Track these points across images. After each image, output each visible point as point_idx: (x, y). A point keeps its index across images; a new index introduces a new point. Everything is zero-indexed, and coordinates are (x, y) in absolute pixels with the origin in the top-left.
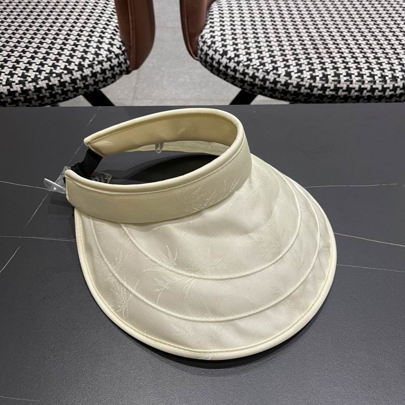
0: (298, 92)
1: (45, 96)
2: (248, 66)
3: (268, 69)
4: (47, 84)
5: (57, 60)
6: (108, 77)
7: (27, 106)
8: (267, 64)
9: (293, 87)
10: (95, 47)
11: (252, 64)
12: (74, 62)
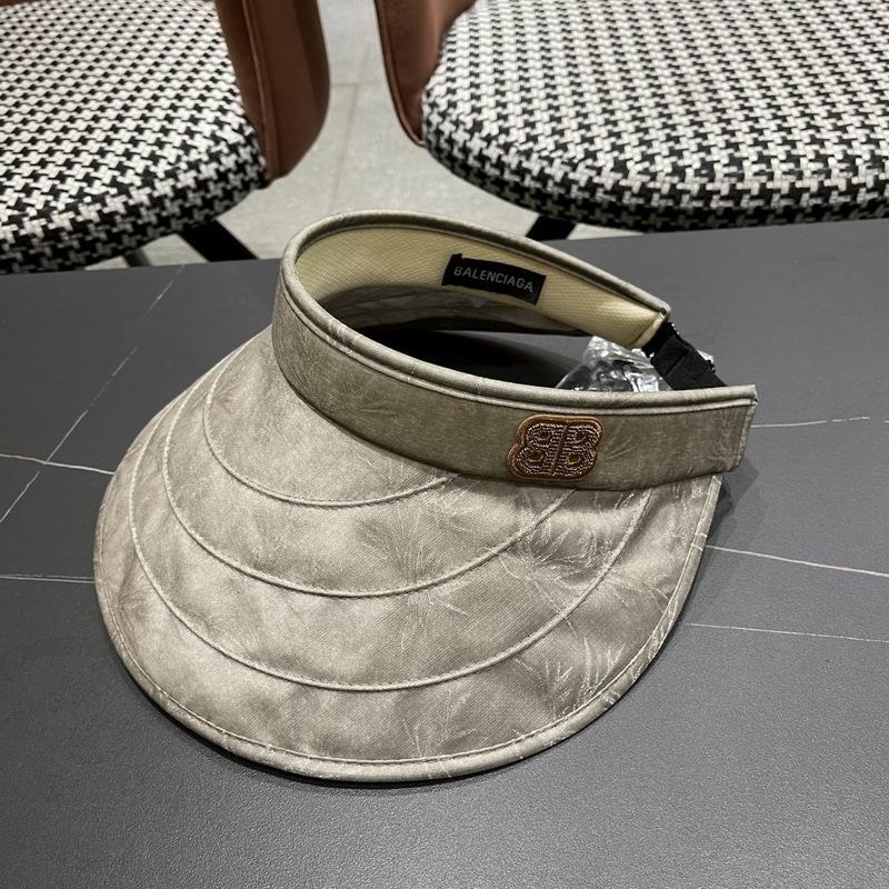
0: (647, 206)
1: (71, 248)
2: (528, 154)
3: (574, 158)
4: (73, 221)
5: (95, 165)
6: (215, 197)
7: (32, 271)
8: (570, 146)
9: (633, 195)
10: (182, 131)
11: (537, 148)
12: (133, 168)
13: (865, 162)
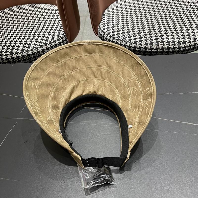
0: (140, 50)
1: (32, 57)
2: (118, 40)
3: (127, 41)
4: (32, 53)
5: (36, 42)
9: (138, 48)
10: (52, 35)
11: (120, 39)
12: (43, 42)
13: (182, 42)
